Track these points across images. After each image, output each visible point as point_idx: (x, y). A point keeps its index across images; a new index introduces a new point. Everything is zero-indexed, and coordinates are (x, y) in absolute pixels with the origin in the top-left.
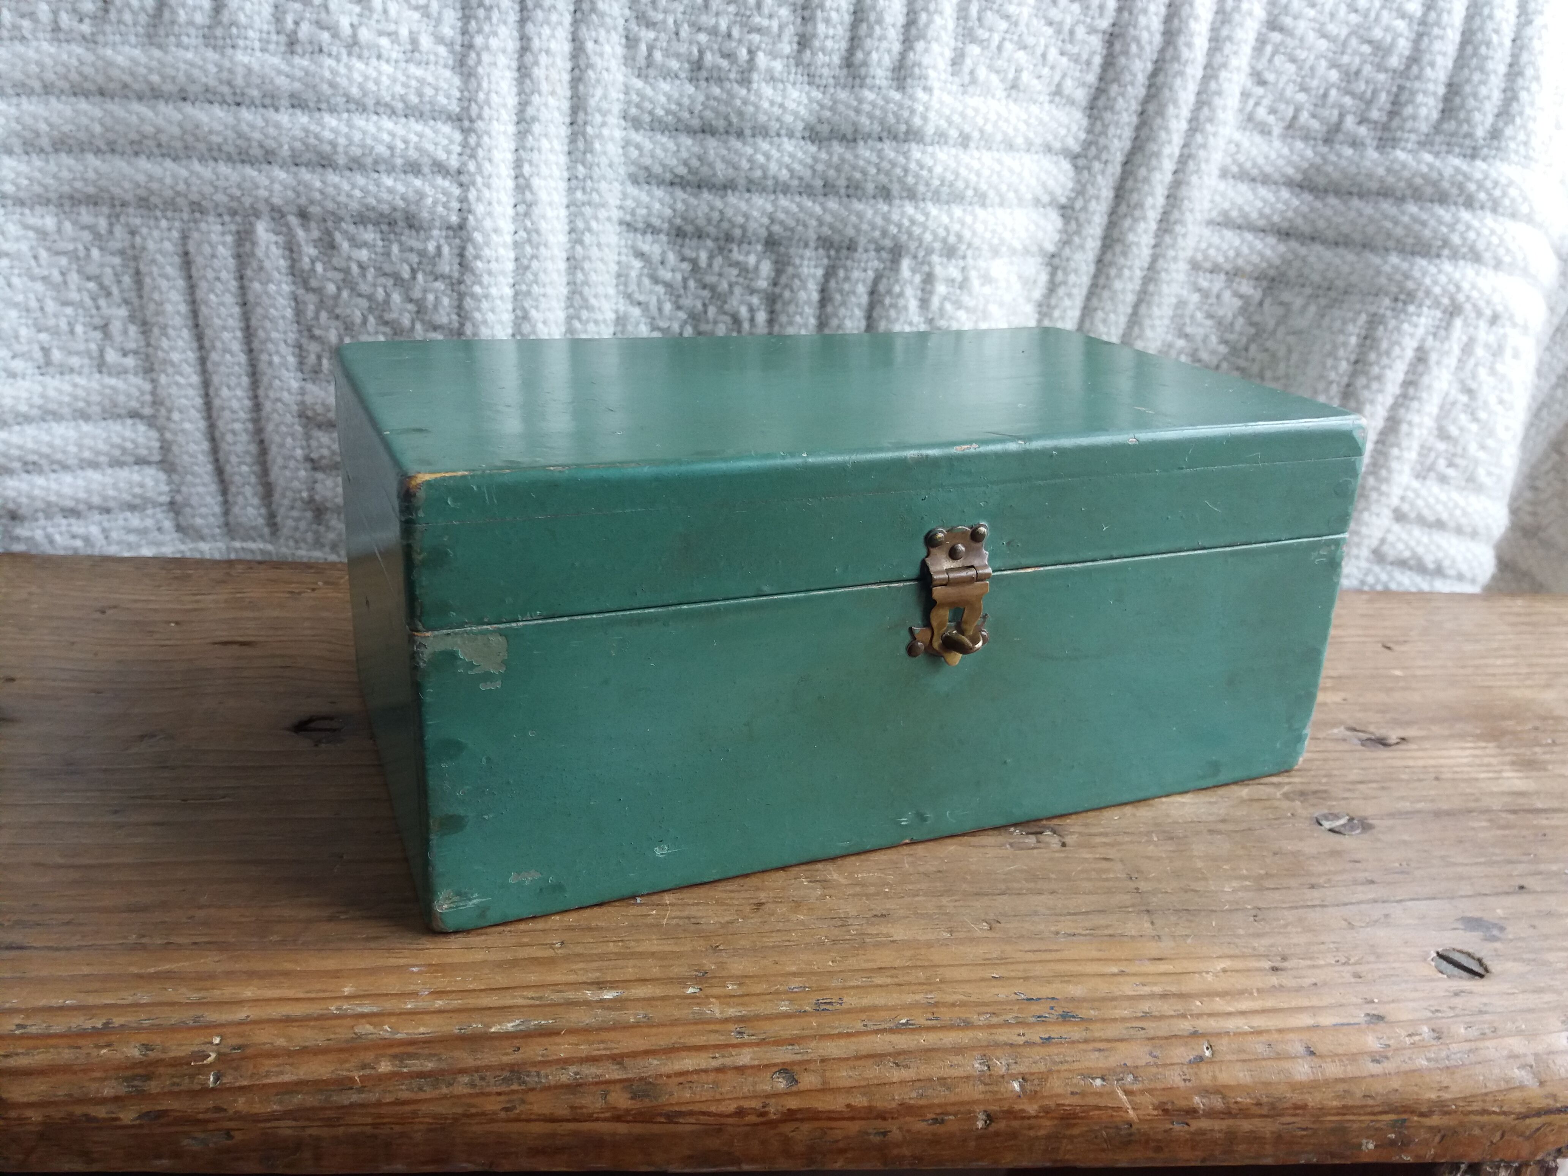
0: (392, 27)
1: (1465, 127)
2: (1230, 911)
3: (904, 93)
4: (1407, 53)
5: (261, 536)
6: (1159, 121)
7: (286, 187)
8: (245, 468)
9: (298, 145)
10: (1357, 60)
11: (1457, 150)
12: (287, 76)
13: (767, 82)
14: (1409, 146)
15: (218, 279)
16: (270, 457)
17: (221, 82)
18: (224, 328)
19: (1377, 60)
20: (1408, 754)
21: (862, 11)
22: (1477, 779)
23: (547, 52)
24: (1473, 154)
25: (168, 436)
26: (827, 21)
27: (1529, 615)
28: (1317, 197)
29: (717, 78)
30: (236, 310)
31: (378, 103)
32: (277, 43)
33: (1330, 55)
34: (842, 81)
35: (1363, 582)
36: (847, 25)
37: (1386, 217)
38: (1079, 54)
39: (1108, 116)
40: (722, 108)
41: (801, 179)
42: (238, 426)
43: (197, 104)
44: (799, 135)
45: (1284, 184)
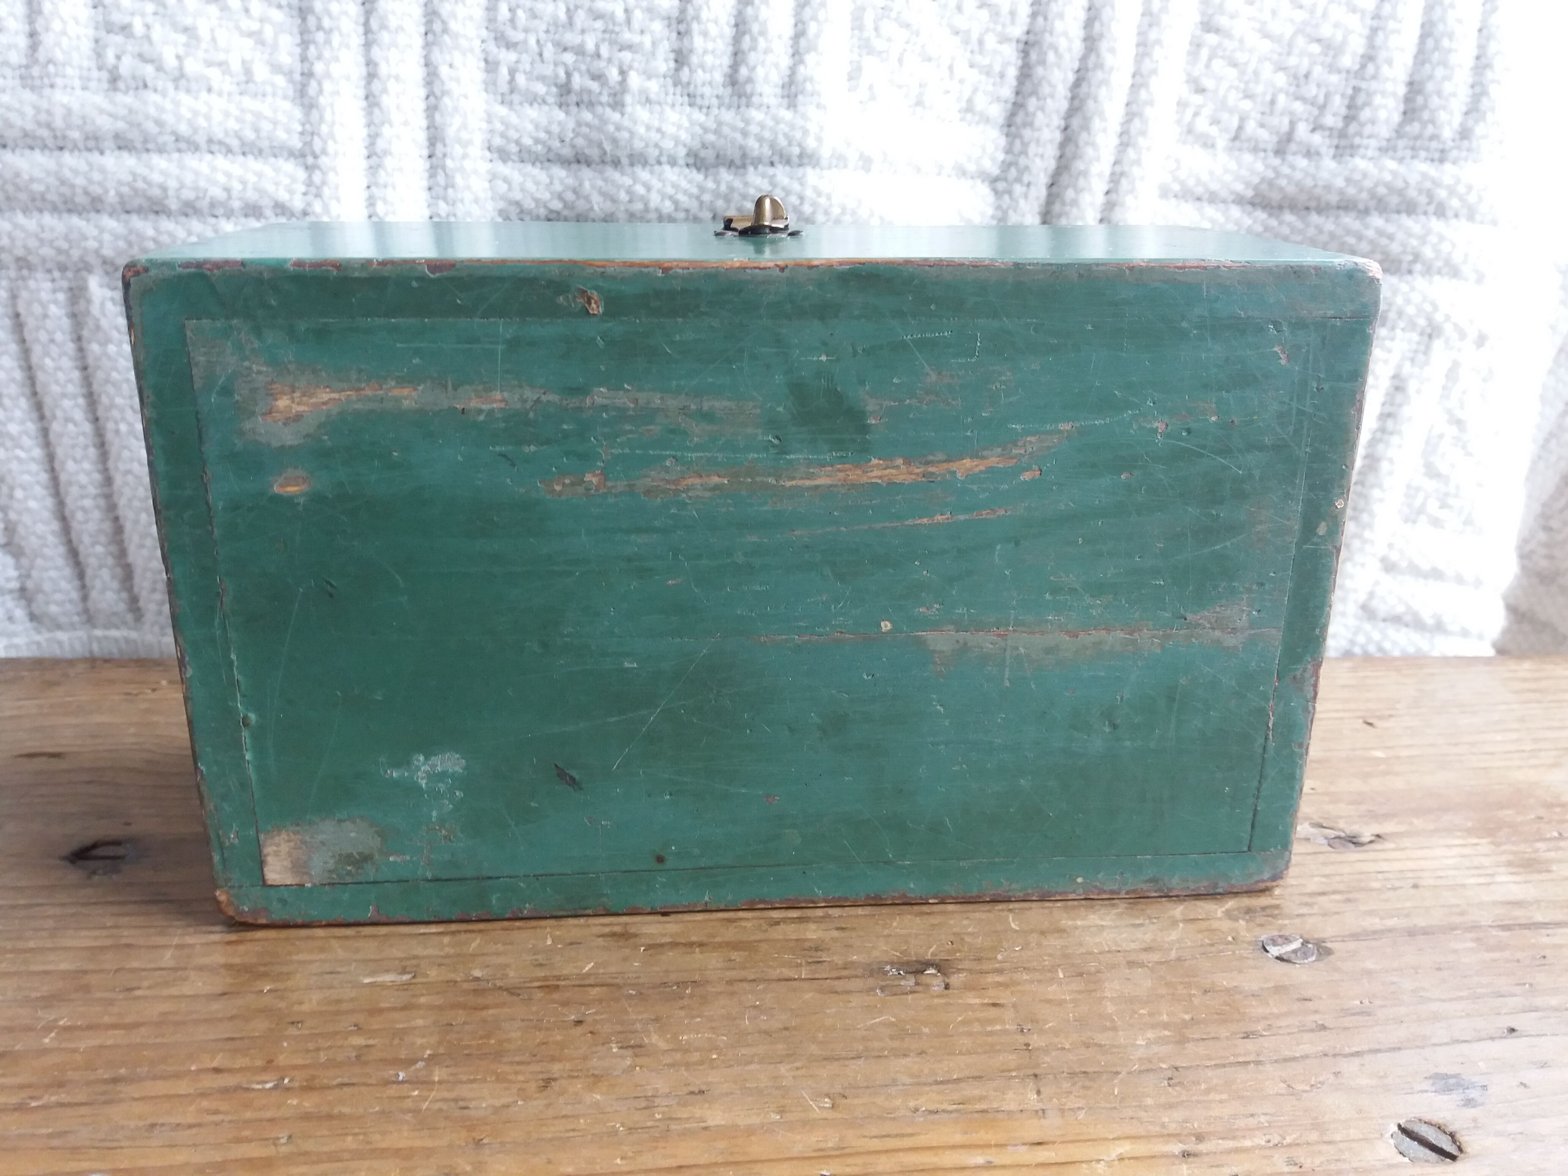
0: (222, 57)
1: (1430, 129)
2: (1141, 1072)
3: (795, 112)
4: (1361, 51)
5: (125, 623)
6: (1084, 136)
7: (117, 237)
8: (99, 549)
9: (125, 190)
10: (1306, 62)
11: (1423, 154)
12: (111, 115)
13: (643, 105)
14: (1370, 153)
15: (52, 341)
16: (126, 536)
17: (39, 124)
18: (64, 395)
19: (1328, 60)
20: (1383, 855)
21: (744, 22)
22: (1463, 886)
23: (397, 78)
24: (1442, 157)
25: (13, 516)
26: (705, 34)
27: (1536, 680)
28: (1270, 215)
29: (585, 101)
30: (76, 375)
31: (210, 141)
32: (99, 80)
33: (1275, 57)
34: (727, 101)
35: (1352, 642)
36: (729, 40)
37: (1349, 232)
38: (990, 66)
39: (1027, 133)
40: (595, 135)
41: (687, 211)
42: (88, 503)
43: (18, 151)
44: (681, 162)
45: (1234, 202)
